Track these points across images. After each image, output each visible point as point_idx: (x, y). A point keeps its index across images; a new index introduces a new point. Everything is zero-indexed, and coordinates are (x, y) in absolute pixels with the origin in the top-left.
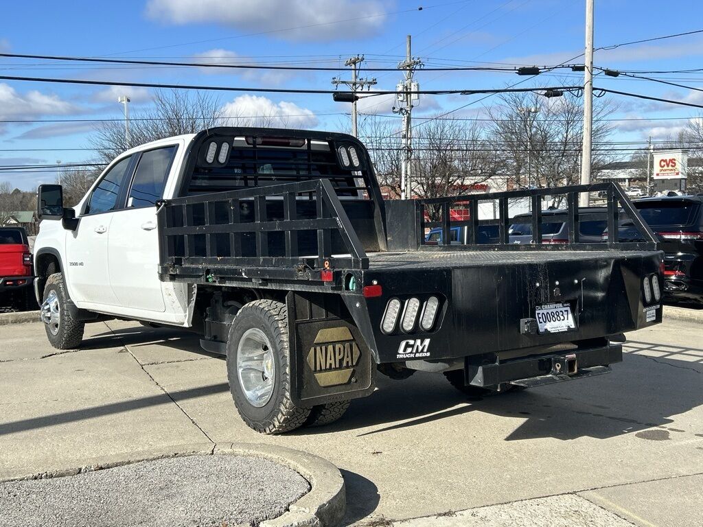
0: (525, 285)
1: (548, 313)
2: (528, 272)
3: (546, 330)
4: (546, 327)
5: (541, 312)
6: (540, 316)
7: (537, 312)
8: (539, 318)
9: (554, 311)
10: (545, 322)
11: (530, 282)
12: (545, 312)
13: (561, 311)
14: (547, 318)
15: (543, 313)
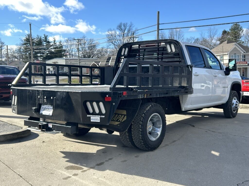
0: (35, 96)
1: (46, 108)
2: (37, 92)
3: (42, 113)
4: (42, 112)
5: (44, 107)
6: (43, 108)
7: (42, 107)
8: (42, 109)
9: (48, 107)
10: (43, 110)
11: (37, 96)
12: (45, 107)
13: (50, 108)
14: (44, 109)
15: (44, 108)
